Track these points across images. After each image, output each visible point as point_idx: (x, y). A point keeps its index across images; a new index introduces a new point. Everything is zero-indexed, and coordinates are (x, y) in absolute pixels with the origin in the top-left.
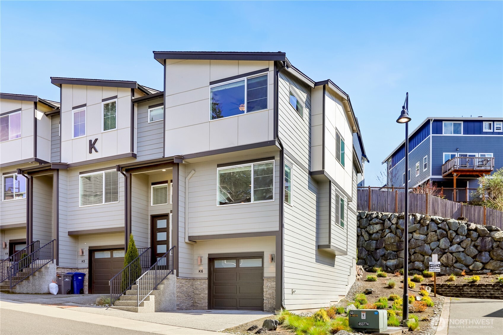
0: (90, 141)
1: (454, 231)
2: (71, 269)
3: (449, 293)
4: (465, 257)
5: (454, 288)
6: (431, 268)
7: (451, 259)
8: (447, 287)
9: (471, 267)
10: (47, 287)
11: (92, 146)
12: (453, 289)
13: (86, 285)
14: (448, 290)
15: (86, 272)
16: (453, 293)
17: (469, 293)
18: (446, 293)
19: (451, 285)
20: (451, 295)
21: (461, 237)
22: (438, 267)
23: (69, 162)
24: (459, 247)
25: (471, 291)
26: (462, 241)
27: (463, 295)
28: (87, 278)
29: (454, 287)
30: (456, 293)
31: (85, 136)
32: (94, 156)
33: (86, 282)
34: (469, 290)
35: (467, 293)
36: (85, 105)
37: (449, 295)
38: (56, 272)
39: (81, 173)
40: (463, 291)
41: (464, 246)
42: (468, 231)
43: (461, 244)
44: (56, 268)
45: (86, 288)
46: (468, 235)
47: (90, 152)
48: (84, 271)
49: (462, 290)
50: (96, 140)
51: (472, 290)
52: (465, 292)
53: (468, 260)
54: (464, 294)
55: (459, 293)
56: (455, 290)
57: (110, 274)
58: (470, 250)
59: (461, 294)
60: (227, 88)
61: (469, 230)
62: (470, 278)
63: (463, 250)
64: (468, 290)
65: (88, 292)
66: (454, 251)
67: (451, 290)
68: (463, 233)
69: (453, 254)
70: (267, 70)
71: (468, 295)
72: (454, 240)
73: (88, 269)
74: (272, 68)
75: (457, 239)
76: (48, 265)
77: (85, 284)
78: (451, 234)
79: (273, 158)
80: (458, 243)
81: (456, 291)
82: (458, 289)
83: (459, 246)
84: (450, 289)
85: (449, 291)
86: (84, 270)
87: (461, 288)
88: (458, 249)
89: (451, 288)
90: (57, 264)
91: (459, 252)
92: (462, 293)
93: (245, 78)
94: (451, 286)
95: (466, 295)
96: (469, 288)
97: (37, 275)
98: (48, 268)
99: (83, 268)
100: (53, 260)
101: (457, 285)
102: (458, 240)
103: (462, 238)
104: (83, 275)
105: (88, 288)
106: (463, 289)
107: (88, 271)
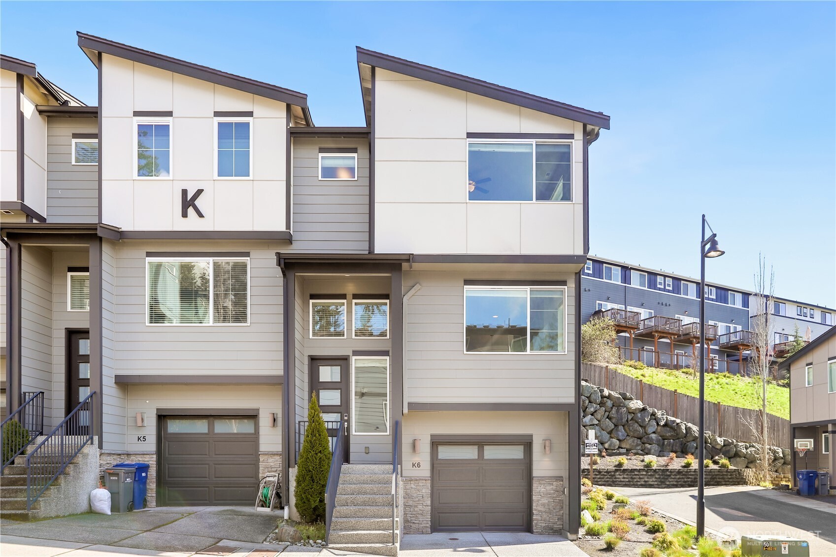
0: (185, 192)
1: (586, 397)
2: (120, 455)
3: (600, 481)
4: (600, 432)
5: (605, 474)
6: (588, 447)
7: (585, 434)
8: (597, 473)
9: (606, 446)
10: (85, 497)
11: (188, 203)
12: (603, 475)
13: (151, 489)
14: (598, 476)
15: (152, 461)
16: (604, 481)
17: (622, 480)
18: (597, 481)
19: (602, 470)
20: (603, 483)
21: (595, 405)
22: (595, 447)
23: (125, 228)
24: (593, 419)
25: (624, 478)
26: (596, 411)
27: (616, 483)
28: (153, 472)
29: (605, 472)
30: (608, 481)
31: (171, 177)
32: (193, 223)
33: (151, 482)
34: (622, 477)
35: (619, 480)
36: (169, 114)
37: (600, 483)
38: (98, 464)
39: (149, 254)
40: (616, 478)
41: (599, 417)
42: (601, 398)
43: (595, 414)
44: (98, 454)
45: (149, 495)
46: (602, 404)
47: (185, 215)
48: (146, 460)
49: (614, 477)
50: (199, 192)
51: (625, 476)
52: (617, 479)
53: (604, 436)
54: (616, 481)
55: (611, 480)
56: (606, 477)
57: (207, 466)
58: (606, 424)
59: (613, 482)
60: (496, 150)
61: (603, 397)
62: (615, 460)
63: (597, 422)
64: (620, 477)
65: (155, 504)
66: (588, 424)
67: (602, 477)
68: (598, 401)
69: (587, 427)
70: (571, 136)
71: (620, 483)
72: (587, 409)
73: (155, 456)
74: (579, 136)
75: (591, 408)
76: (86, 450)
77: (148, 487)
78: (584, 401)
79: (564, 283)
80: (592, 413)
81: (608, 478)
82: (609, 475)
83: (593, 417)
84: (601, 475)
85: (600, 478)
86: (145, 456)
87: (613, 473)
88: (592, 421)
89: (602, 473)
90: (100, 446)
91: (593, 425)
92: (615, 480)
93: (533, 141)
94: (602, 472)
95: (619, 483)
96: (621, 474)
97: (71, 473)
98: (88, 454)
99: (142, 453)
100: (92, 439)
101: (609, 470)
102: (592, 410)
103: (596, 407)
104: (144, 468)
105: (155, 495)
106: (614, 475)
107: (155, 459)
